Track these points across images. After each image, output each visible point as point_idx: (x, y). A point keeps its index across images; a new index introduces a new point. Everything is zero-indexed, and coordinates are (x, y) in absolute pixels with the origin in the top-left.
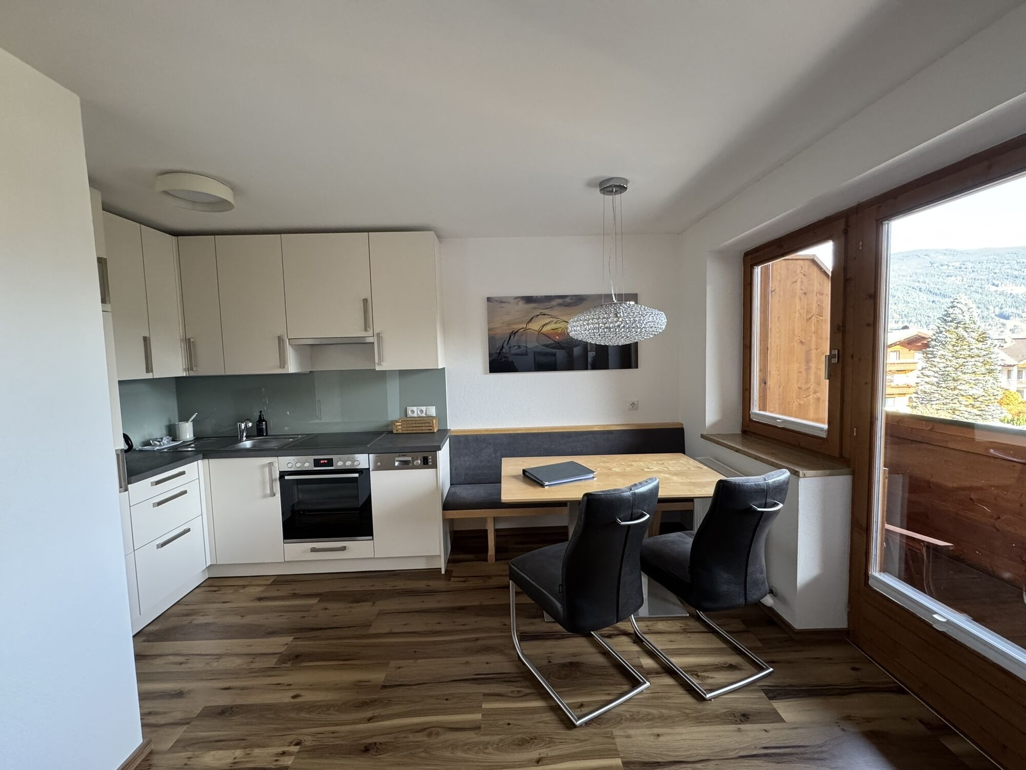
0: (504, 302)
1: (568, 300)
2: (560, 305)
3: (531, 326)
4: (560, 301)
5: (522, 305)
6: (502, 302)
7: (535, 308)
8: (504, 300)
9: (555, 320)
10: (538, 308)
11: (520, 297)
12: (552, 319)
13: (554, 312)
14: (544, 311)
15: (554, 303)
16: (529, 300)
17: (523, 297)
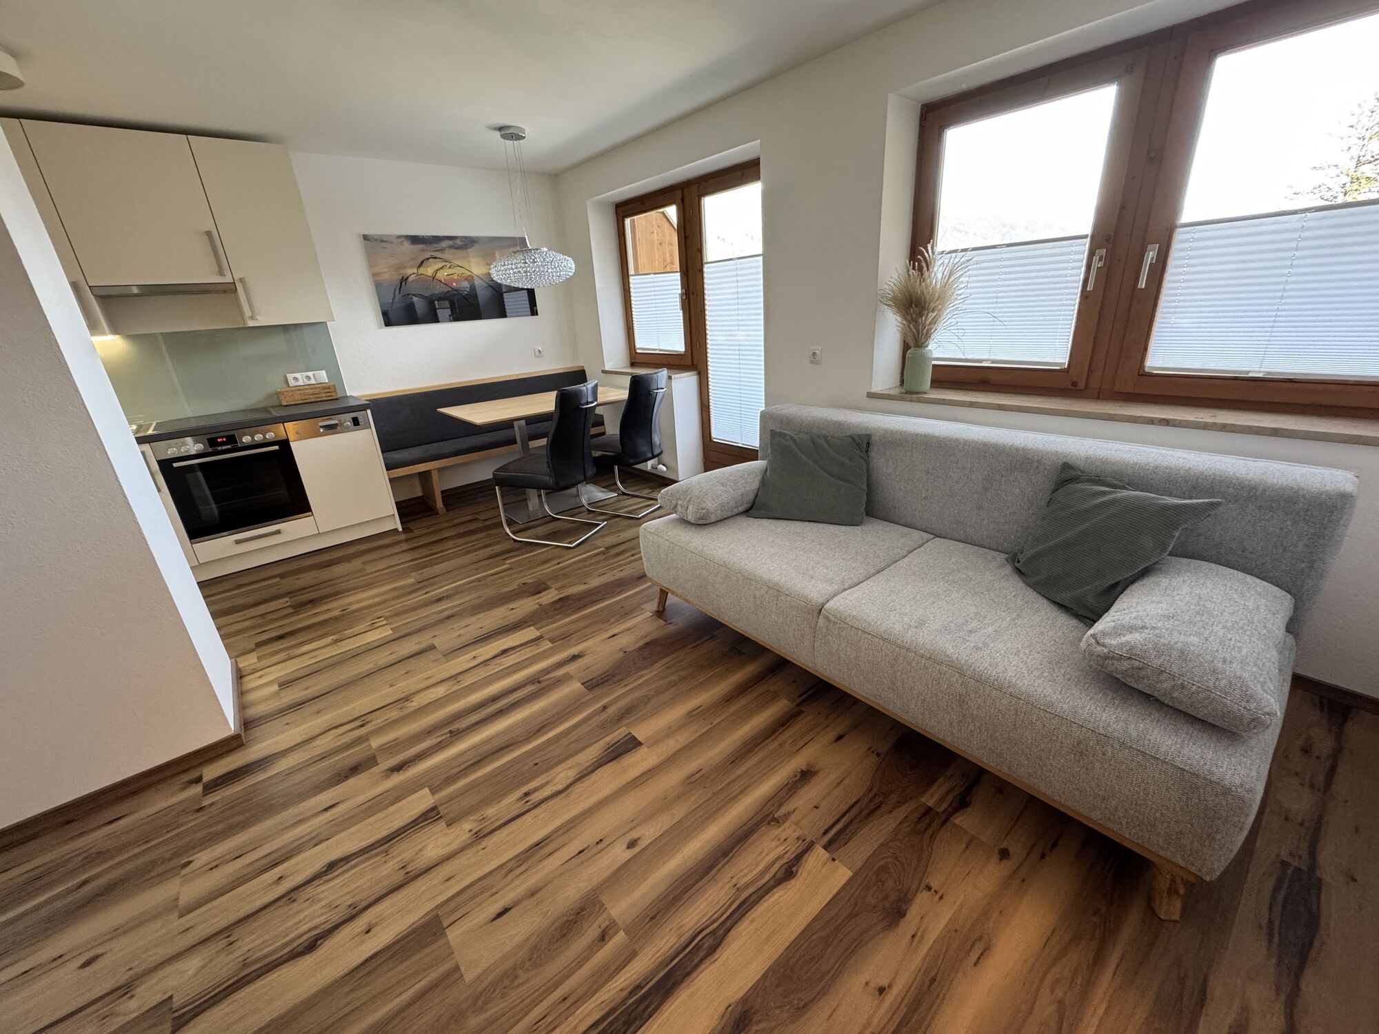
0: (385, 242)
1: (458, 242)
2: (450, 247)
3: (421, 270)
4: (450, 243)
5: (407, 246)
6: (382, 241)
7: (423, 250)
8: (384, 239)
9: (448, 265)
10: (427, 250)
11: (403, 236)
12: (444, 264)
13: (447, 255)
14: (435, 254)
15: (445, 244)
16: (415, 240)
17: (407, 236)
